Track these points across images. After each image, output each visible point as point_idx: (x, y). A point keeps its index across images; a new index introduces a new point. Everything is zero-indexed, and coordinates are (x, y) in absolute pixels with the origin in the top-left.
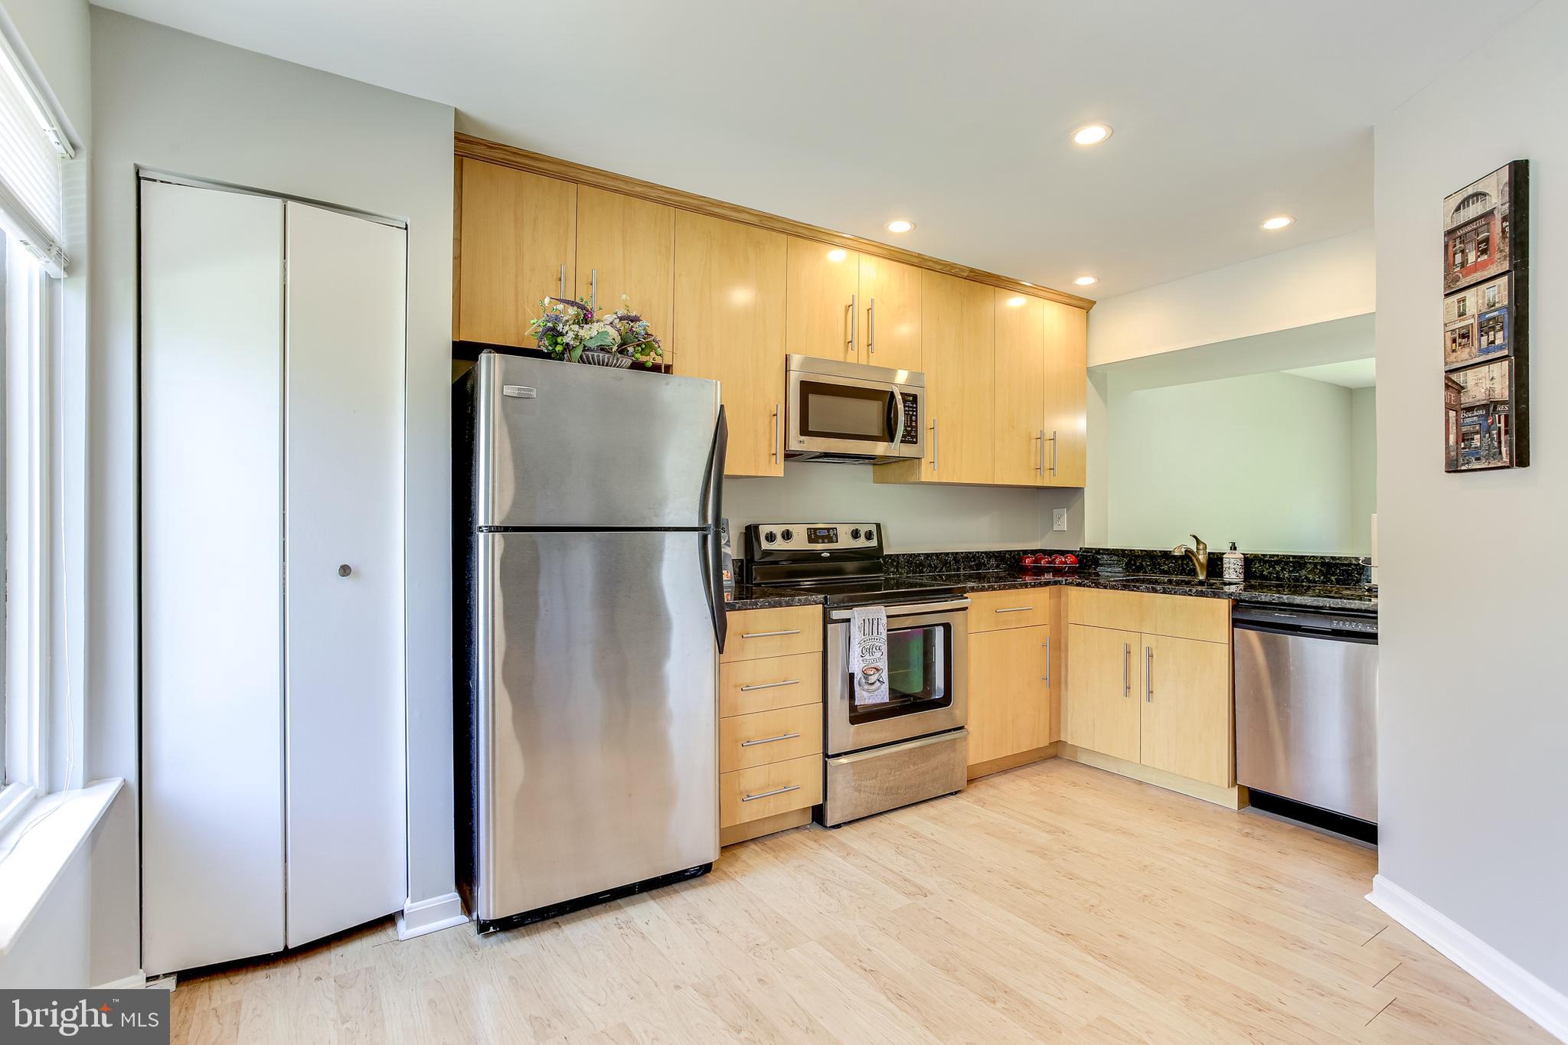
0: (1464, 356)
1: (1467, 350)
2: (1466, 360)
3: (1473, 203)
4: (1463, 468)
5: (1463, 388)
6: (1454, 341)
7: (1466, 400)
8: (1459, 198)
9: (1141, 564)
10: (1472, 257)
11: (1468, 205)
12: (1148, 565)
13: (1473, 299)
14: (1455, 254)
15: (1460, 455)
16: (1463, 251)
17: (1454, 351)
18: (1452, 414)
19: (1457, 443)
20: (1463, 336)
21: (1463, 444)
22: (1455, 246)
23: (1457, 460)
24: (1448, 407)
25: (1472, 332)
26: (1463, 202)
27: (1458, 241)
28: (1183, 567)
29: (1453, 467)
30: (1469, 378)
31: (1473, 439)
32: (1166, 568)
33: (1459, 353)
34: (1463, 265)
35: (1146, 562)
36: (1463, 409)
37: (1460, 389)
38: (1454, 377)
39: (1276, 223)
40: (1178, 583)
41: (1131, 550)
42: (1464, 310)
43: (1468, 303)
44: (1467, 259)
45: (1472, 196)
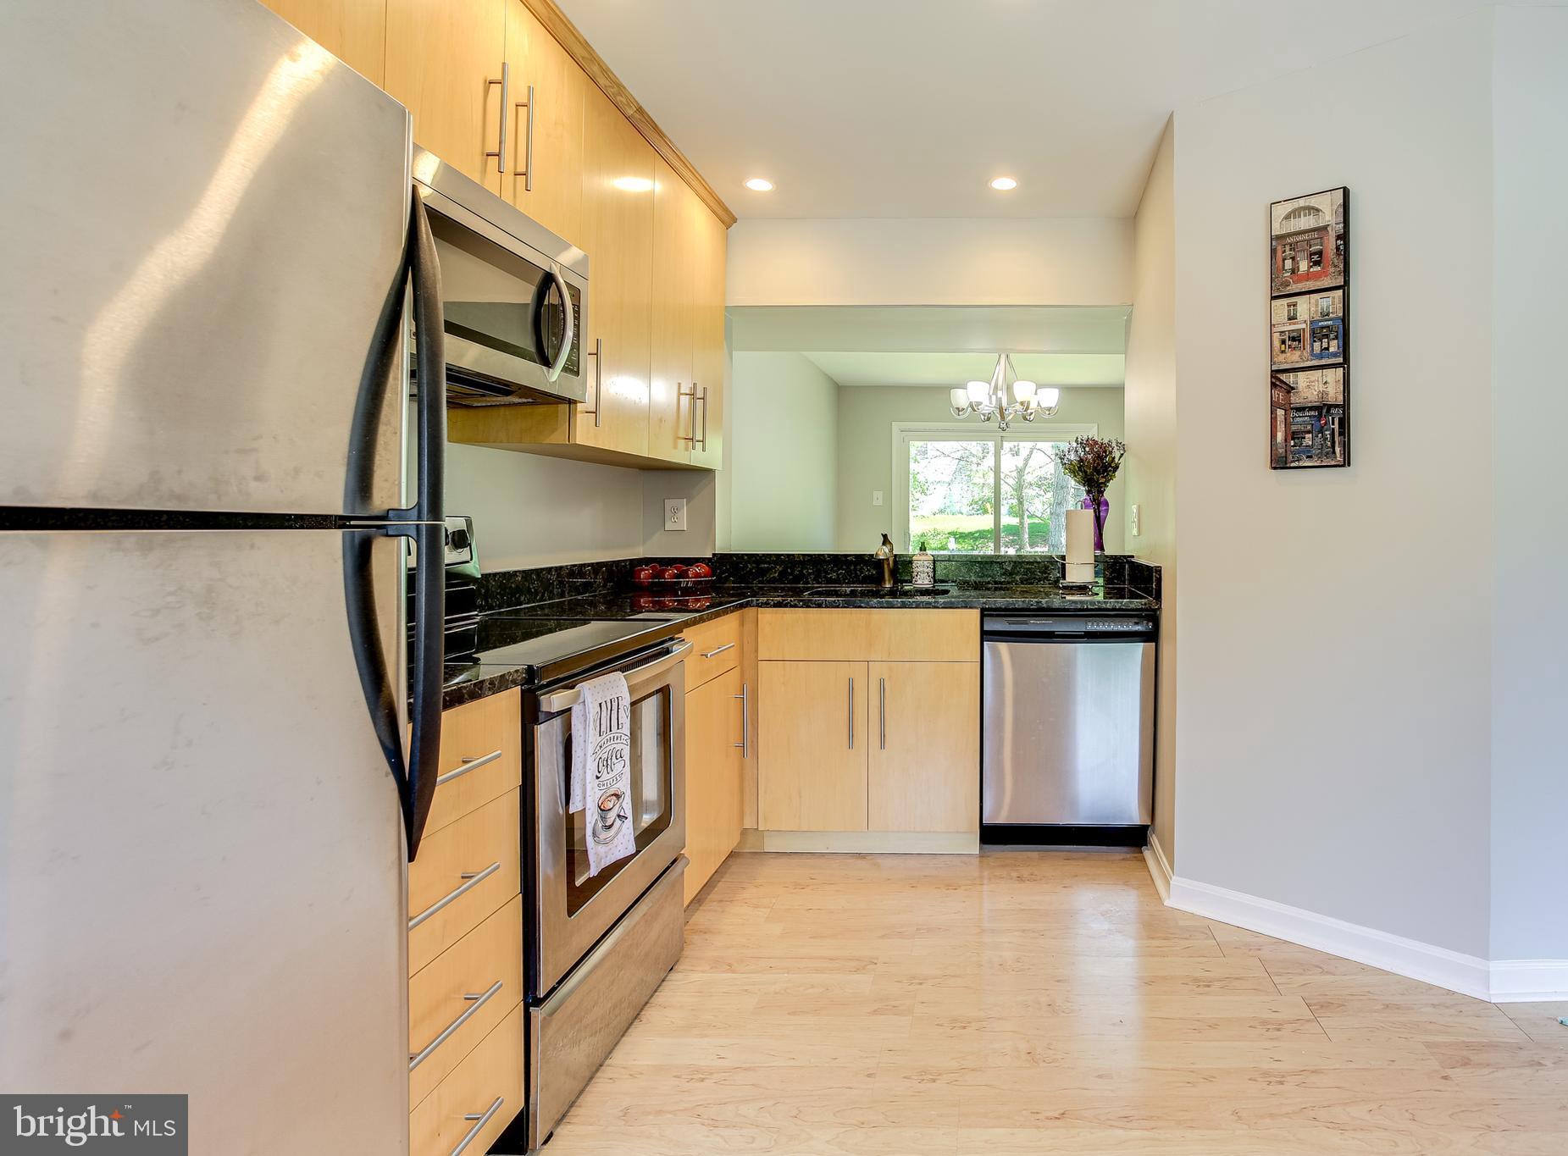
0: (1293, 358)
1: (1298, 353)
2: (1297, 362)
3: (1305, 215)
4: (1292, 465)
5: (1293, 388)
6: (1283, 342)
7: (1295, 400)
8: (1290, 207)
9: (801, 572)
10: (1303, 266)
11: (1300, 217)
12: (810, 574)
13: (1305, 306)
14: (1284, 260)
15: (1289, 453)
16: (1293, 259)
17: (1283, 352)
18: (1280, 412)
19: (1286, 440)
20: (1294, 339)
21: (1292, 442)
22: (1284, 252)
23: (1286, 457)
24: (1274, 406)
25: (1304, 336)
26: (1294, 212)
27: (1288, 248)
28: (856, 574)
29: (1280, 462)
30: (1301, 380)
31: (1304, 438)
32: (834, 576)
33: (1289, 354)
34: (1293, 271)
35: (807, 568)
36: (1292, 409)
37: (1290, 389)
38: (1283, 377)
39: (1004, 184)
40: (863, 594)
41: (788, 555)
42: (1295, 314)
43: (1299, 308)
44: (1298, 267)
45: (1304, 208)
